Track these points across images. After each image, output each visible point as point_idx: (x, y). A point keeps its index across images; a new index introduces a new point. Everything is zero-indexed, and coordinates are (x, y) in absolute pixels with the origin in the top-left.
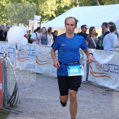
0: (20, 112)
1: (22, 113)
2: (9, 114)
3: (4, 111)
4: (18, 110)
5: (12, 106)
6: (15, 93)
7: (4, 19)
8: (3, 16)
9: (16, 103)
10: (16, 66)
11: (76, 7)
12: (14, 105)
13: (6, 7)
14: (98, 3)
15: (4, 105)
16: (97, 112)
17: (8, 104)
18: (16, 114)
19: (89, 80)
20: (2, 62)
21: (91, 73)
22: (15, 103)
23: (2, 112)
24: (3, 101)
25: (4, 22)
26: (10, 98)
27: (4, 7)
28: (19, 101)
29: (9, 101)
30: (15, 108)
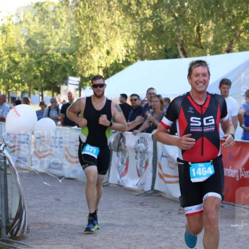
7: (17, 84)
13: (21, 64)
19: (156, 188)
27: (17, 63)
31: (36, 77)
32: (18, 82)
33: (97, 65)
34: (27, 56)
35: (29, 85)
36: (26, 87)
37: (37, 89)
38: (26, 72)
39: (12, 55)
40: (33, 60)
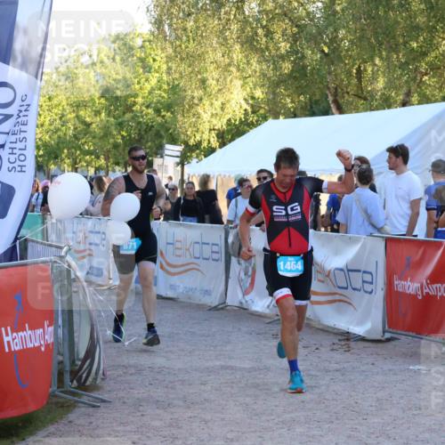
0: (104, 401)
1: (108, 405)
2: (75, 407)
3: (61, 400)
4: (100, 397)
5: (83, 386)
9: (95, 379)
12: (88, 383)
17: (72, 381)
18: (94, 406)
22: (90, 379)
23: (57, 403)
28: (101, 372)
30: (91, 391)
33: (207, 126)
34: (103, 114)
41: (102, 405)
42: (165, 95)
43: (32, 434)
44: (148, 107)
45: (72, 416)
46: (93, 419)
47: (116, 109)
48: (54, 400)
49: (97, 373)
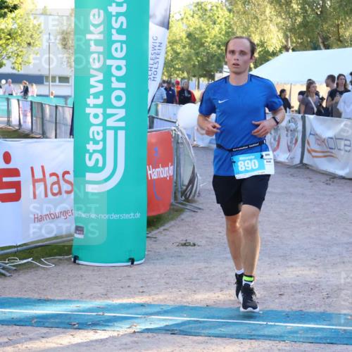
0: (200, 209)
1: (202, 211)
2: (184, 211)
3: (175, 207)
4: (198, 206)
5: (187, 200)
6: (192, 181)
7: (177, 72)
8: (177, 66)
9: (194, 196)
10: (194, 141)
11: (286, 53)
12: (190, 198)
13: (181, 54)
14: (322, 47)
15: (176, 198)
16: (316, 209)
17: (182, 197)
18: (194, 211)
20: (174, 135)
21: (309, 152)
22: (191, 196)
23: (173, 209)
24: (175, 193)
25: (178, 76)
26: (185, 188)
27: (178, 54)
28: (197, 192)
29: (183, 193)
30: (192, 203)
31: (194, 66)
32: (179, 70)
35: (188, 73)
36: (185, 75)
37: (194, 76)
38: (186, 61)
39: (175, 47)
40: (193, 51)
41: (199, 211)
42: (222, 37)
43: (162, 225)
44: (213, 44)
45: (183, 216)
46: (194, 218)
47: (195, 45)
48: (172, 207)
49: (195, 193)
